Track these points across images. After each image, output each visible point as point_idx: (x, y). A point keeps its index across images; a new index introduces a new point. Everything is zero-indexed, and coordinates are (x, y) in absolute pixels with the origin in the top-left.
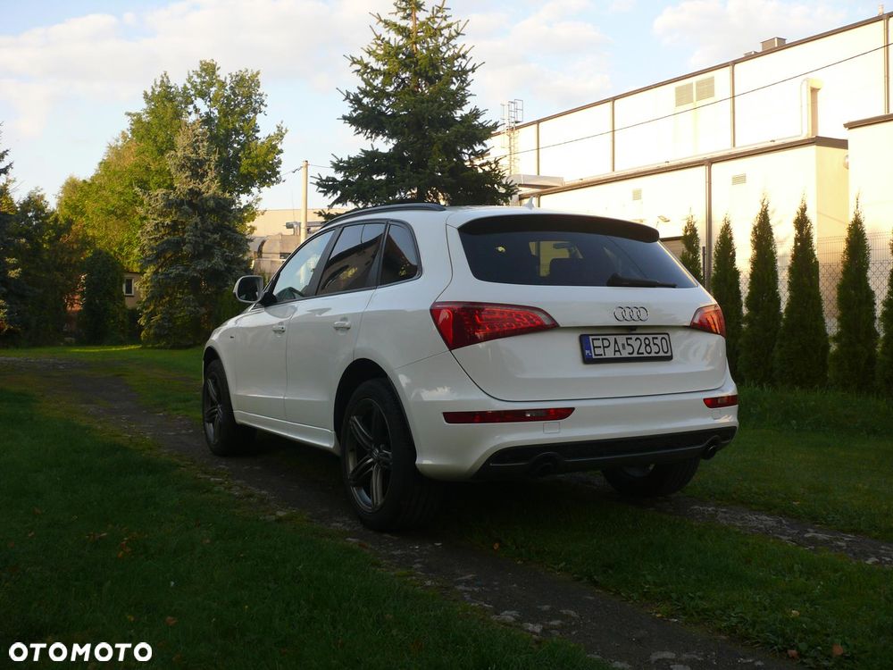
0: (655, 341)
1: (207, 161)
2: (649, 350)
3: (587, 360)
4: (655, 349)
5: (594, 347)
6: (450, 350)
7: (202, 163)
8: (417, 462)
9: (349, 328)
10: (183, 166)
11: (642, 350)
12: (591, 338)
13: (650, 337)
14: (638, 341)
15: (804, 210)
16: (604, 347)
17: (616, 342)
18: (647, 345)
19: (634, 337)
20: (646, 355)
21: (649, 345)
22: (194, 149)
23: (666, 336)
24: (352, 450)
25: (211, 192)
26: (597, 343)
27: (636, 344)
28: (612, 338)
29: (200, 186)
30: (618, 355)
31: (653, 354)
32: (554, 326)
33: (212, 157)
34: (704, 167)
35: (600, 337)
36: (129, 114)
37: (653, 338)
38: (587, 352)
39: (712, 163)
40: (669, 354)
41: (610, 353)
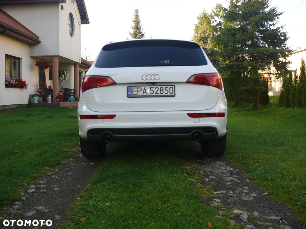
0: (166, 89)
1: (209, 37)
2: (162, 92)
3: (129, 96)
4: (166, 92)
5: (133, 91)
6: (82, 93)
7: (207, 38)
10: (201, 40)
11: (158, 92)
12: (132, 87)
13: (164, 87)
14: (157, 89)
16: (138, 91)
17: (145, 89)
18: (161, 90)
19: (155, 87)
20: (160, 94)
21: (163, 90)
22: (204, 34)
23: (173, 87)
25: (209, 48)
26: (135, 90)
27: (155, 90)
28: (143, 88)
29: (206, 46)
30: (145, 94)
31: (164, 94)
32: (114, 84)
33: (210, 36)
35: (137, 87)
36: (195, 24)
37: (165, 88)
38: (129, 93)
40: (174, 94)
41: (141, 94)
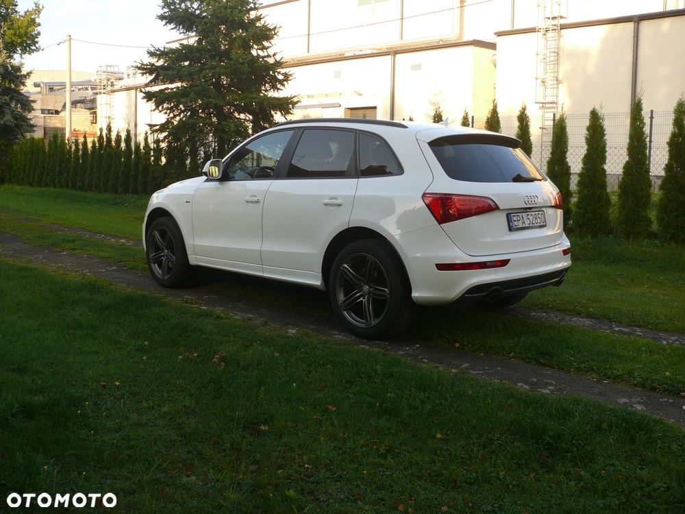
2: (536, 221)
3: (511, 229)
4: (539, 221)
5: (514, 221)
6: (439, 224)
8: (412, 295)
9: (339, 205)
12: (512, 215)
13: (536, 214)
14: (532, 216)
15: (524, 109)
16: (518, 221)
17: (523, 217)
19: (530, 214)
20: (535, 224)
21: (536, 218)
23: (543, 213)
24: (341, 286)
26: (515, 218)
28: (521, 215)
30: (523, 225)
31: (538, 224)
32: (496, 209)
34: (390, 56)
35: (516, 215)
37: (538, 214)
38: (510, 224)
39: (396, 54)
40: (545, 224)
